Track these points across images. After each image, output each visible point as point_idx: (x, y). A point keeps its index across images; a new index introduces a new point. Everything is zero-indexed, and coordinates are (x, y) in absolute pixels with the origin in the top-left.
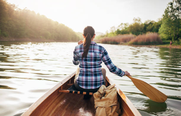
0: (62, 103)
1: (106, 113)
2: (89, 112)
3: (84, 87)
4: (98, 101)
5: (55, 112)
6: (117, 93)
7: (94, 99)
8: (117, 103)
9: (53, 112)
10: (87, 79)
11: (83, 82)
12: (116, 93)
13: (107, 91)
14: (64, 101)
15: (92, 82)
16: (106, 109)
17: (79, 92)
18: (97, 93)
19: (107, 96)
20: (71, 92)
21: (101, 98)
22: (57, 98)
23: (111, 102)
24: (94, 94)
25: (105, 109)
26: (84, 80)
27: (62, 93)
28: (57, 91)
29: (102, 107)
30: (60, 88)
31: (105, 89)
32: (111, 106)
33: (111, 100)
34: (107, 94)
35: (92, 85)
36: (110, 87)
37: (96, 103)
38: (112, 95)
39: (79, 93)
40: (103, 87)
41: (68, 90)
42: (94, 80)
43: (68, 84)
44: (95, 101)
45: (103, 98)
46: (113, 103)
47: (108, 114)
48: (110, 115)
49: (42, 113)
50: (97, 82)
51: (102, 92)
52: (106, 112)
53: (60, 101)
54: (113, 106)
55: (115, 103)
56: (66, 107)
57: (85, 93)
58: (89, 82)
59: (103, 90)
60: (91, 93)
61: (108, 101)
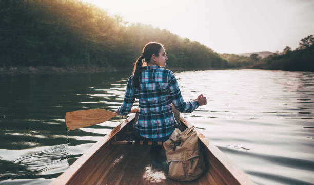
0: (117, 161)
1: (185, 171)
2: (159, 171)
3: (147, 136)
4: (171, 153)
6: (198, 138)
7: (165, 151)
8: (199, 154)
9: (105, 174)
10: (149, 124)
11: (144, 128)
12: (196, 138)
13: (184, 137)
14: (121, 157)
15: (158, 127)
16: (183, 164)
17: (141, 143)
18: (168, 142)
19: (184, 145)
20: (130, 143)
21: (174, 148)
22: (109, 155)
23: (190, 152)
24: (164, 143)
25: (181, 164)
27: (117, 146)
29: (178, 162)
30: (113, 139)
31: (180, 135)
32: (190, 160)
33: (189, 150)
34: (184, 142)
35: (158, 132)
36: (187, 131)
37: (167, 156)
38: (190, 142)
40: (176, 132)
41: (125, 141)
42: (160, 125)
44: (166, 153)
45: (178, 148)
46: (193, 154)
47: (188, 171)
48: (189, 172)
49: (88, 178)
51: (175, 139)
52: (184, 168)
53: (115, 158)
54: (193, 158)
55: (196, 153)
56: (125, 166)
57: (150, 143)
58: (154, 128)
59: (177, 137)
60: (159, 143)
61: (186, 152)
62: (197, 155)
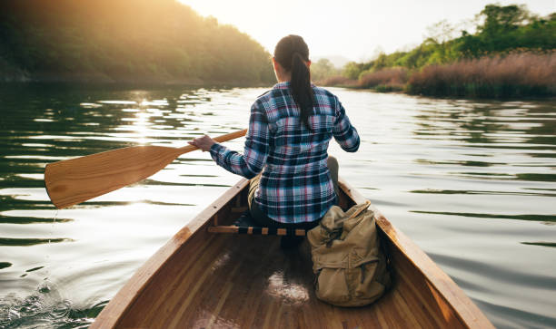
0: (218, 263)
1: (349, 286)
2: (298, 284)
3: (283, 220)
4: (323, 253)
5: (201, 290)
6: (377, 226)
7: (309, 247)
8: (378, 256)
9: (196, 288)
10: (289, 196)
11: (278, 204)
12: (373, 225)
13: (349, 222)
14: (226, 256)
15: (306, 202)
16: (345, 274)
17: (265, 230)
18: (317, 230)
19: (350, 238)
20: (242, 231)
21: (329, 244)
22: (204, 251)
23: (361, 252)
24: (309, 232)
25: (342, 274)
26: (282, 200)
27: (219, 234)
28: (204, 230)
29: (335, 269)
30: (210, 222)
31: (340, 217)
32: (361, 266)
33: (358, 248)
34: (348, 231)
35: (305, 212)
36: (355, 211)
37: (315, 258)
38: (361, 233)
39: (266, 233)
40: (334, 211)
41: (234, 227)
42: (310, 198)
43: (233, 209)
44: (313, 251)
45: (337, 242)
46: (365, 256)
47: (355, 287)
48: (358, 289)
49: (164, 295)
50: (319, 200)
51: (331, 226)
52: (347, 281)
53: (214, 258)
54: (367, 263)
55: (373, 255)
56: (233, 273)
57: (282, 232)
58: (297, 202)
59: (335, 221)
60: (299, 232)
61: (352, 250)
62: (374, 258)
